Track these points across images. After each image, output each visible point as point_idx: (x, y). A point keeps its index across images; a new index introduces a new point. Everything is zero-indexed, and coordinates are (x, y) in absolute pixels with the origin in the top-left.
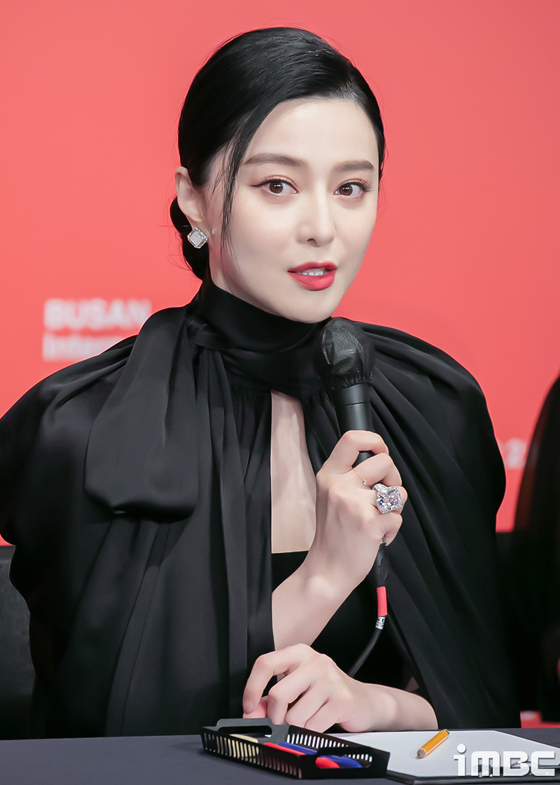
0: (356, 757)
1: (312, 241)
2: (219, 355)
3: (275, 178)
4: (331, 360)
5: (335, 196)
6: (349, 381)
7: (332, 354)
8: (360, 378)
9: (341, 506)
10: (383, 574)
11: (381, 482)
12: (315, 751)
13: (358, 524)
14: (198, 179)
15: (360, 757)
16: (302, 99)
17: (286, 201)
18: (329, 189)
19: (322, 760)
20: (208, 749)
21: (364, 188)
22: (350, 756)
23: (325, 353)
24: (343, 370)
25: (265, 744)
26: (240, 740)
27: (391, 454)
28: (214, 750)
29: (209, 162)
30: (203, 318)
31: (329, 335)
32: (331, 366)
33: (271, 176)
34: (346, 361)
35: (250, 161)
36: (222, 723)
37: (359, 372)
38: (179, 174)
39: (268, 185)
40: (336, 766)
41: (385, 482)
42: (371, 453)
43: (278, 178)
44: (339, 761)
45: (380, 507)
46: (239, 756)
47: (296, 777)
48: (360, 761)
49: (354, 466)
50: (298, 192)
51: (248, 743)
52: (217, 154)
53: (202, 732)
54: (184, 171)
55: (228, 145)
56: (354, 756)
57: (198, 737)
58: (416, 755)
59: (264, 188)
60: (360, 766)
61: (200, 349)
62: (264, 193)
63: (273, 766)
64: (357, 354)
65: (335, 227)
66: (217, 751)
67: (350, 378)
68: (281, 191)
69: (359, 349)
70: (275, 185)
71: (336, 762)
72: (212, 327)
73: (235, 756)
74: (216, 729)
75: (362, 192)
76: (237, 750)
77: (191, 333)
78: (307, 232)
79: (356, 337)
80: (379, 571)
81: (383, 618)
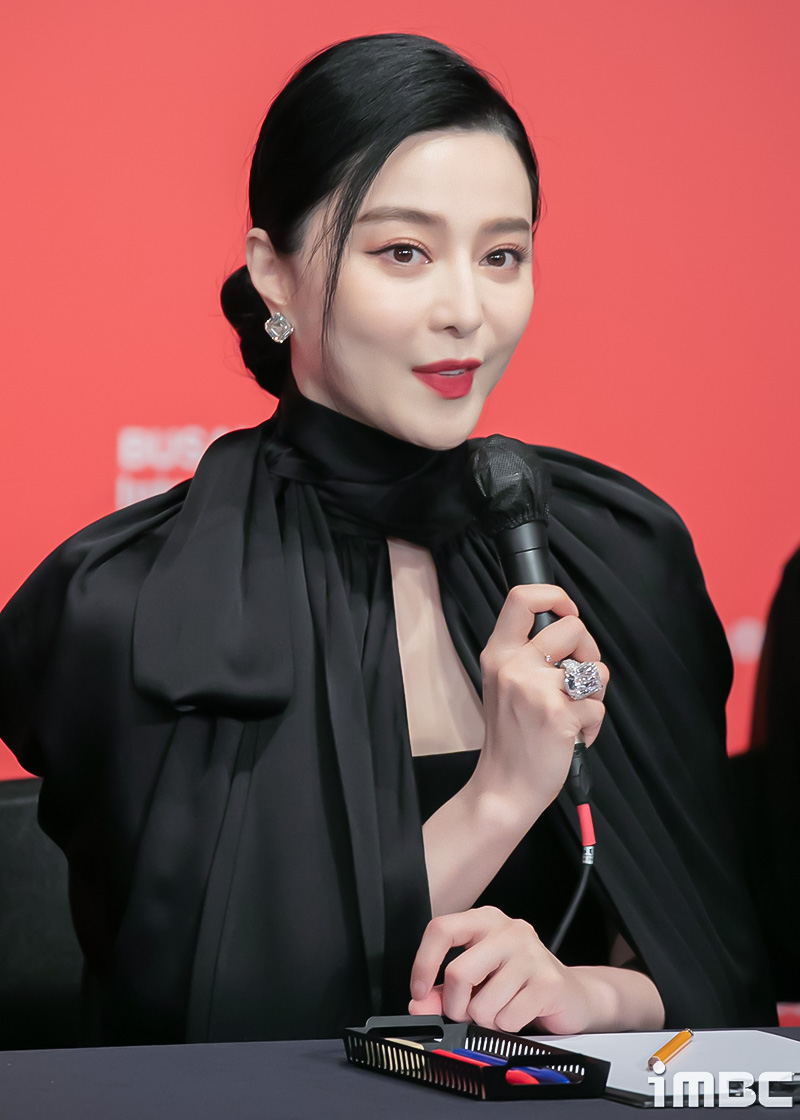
0: (562, 1069)
1: (453, 330)
2: (311, 491)
3: (403, 241)
4: (488, 490)
5: (483, 267)
6: (515, 519)
7: (489, 483)
8: (531, 514)
9: (517, 694)
10: (584, 787)
11: (571, 657)
12: (505, 1061)
13: (541, 717)
14: (284, 244)
15: (568, 1069)
16: (437, 132)
17: (416, 273)
18: (473, 257)
19: (515, 1073)
20: (354, 1060)
21: (518, 256)
22: (553, 1067)
23: (479, 482)
24: (506, 504)
25: (433, 1051)
26: (398, 1046)
27: (582, 617)
28: (361, 1060)
29: (304, 220)
30: (287, 440)
31: (484, 457)
32: (489, 499)
33: (397, 239)
34: (509, 491)
35: (366, 218)
36: (374, 1022)
37: (528, 506)
38: (254, 239)
39: (392, 252)
40: (534, 1082)
41: (577, 656)
42: (555, 616)
43: (407, 242)
44: (537, 1074)
45: (570, 691)
46: (397, 1068)
47: (478, 1098)
48: (567, 1075)
49: (531, 635)
50: (431, 261)
51: (410, 1049)
52: (315, 209)
53: (344, 1035)
54: (261, 233)
55: (331, 196)
56: (559, 1068)
57: (340, 1043)
58: (647, 1065)
59: (384, 255)
60: (568, 1082)
61: (285, 483)
62: (386, 262)
63: (445, 1082)
64: (524, 481)
65: (483, 307)
66: (366, 1062)
67: (517, 514)
68: (409, 260)
69: (526, 473)
70: (402, 251)
71: (533, 1076)
72: (299, 452)
73: (391, 1069)
74: (364, 1030)
75: (516, 262)
76: (395, 1060)
77: (271, 462)
78: (445, 317)
79: (521, 457)
80: (578, 782)
81: (591, 848)
